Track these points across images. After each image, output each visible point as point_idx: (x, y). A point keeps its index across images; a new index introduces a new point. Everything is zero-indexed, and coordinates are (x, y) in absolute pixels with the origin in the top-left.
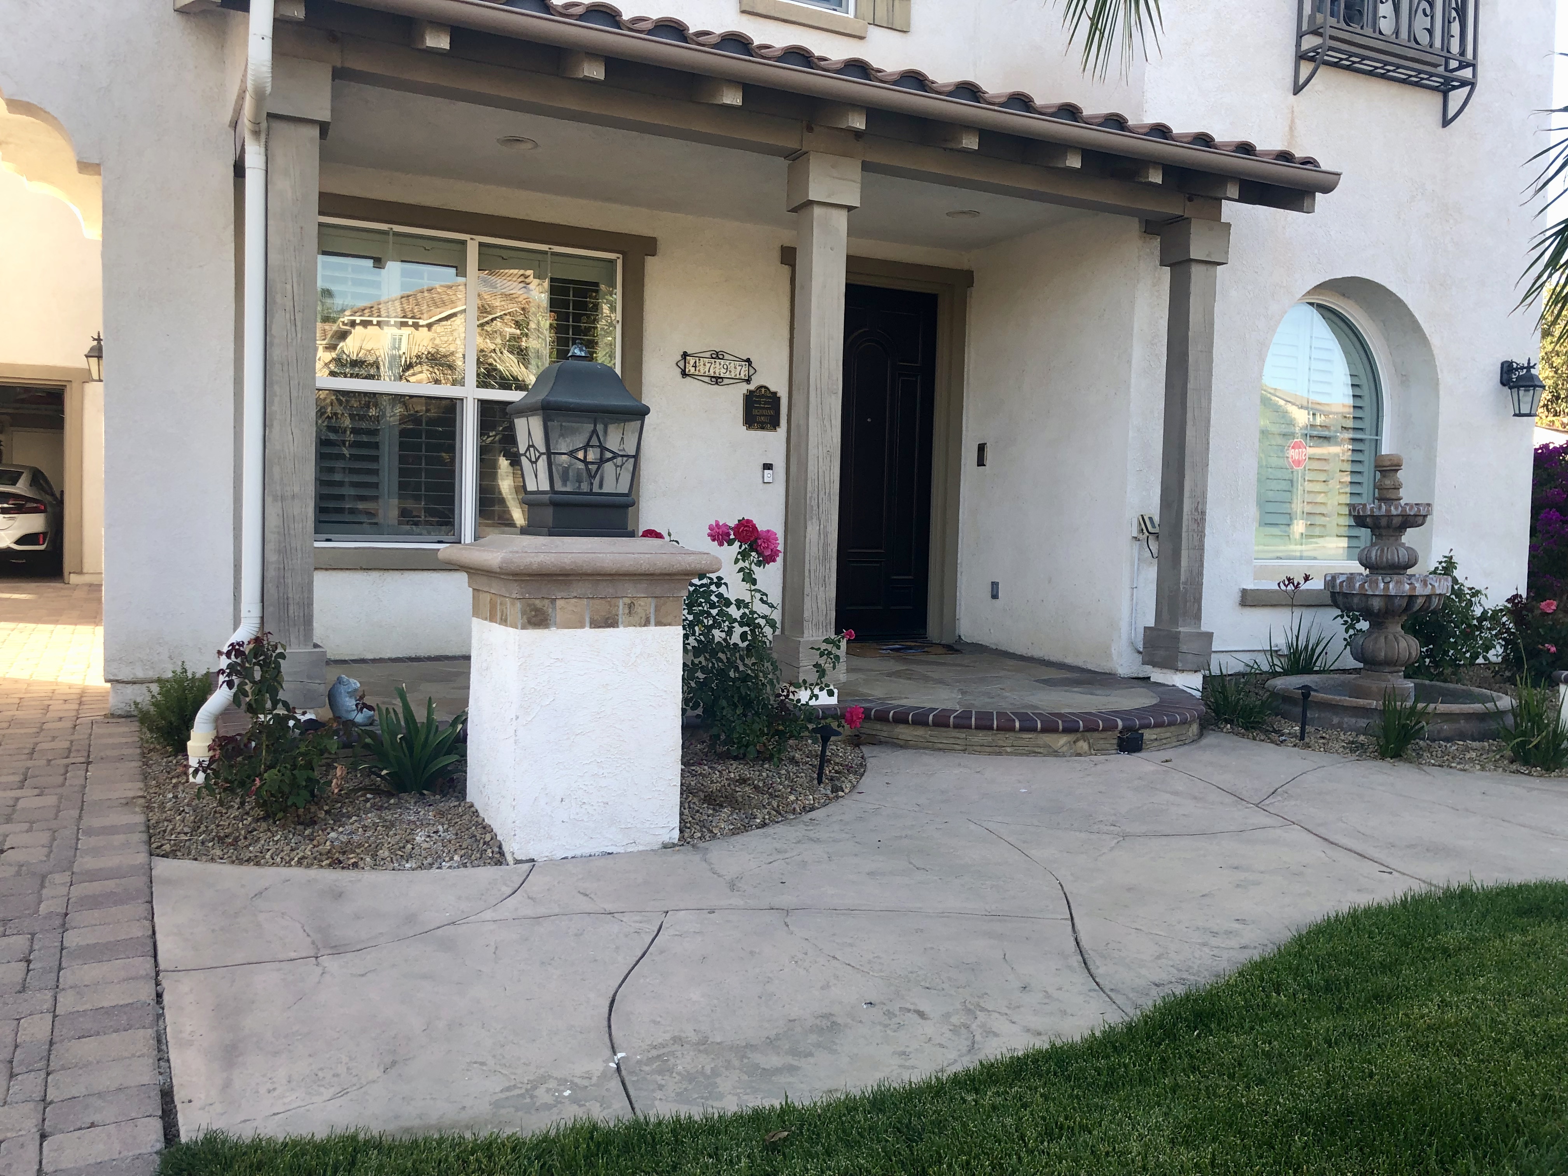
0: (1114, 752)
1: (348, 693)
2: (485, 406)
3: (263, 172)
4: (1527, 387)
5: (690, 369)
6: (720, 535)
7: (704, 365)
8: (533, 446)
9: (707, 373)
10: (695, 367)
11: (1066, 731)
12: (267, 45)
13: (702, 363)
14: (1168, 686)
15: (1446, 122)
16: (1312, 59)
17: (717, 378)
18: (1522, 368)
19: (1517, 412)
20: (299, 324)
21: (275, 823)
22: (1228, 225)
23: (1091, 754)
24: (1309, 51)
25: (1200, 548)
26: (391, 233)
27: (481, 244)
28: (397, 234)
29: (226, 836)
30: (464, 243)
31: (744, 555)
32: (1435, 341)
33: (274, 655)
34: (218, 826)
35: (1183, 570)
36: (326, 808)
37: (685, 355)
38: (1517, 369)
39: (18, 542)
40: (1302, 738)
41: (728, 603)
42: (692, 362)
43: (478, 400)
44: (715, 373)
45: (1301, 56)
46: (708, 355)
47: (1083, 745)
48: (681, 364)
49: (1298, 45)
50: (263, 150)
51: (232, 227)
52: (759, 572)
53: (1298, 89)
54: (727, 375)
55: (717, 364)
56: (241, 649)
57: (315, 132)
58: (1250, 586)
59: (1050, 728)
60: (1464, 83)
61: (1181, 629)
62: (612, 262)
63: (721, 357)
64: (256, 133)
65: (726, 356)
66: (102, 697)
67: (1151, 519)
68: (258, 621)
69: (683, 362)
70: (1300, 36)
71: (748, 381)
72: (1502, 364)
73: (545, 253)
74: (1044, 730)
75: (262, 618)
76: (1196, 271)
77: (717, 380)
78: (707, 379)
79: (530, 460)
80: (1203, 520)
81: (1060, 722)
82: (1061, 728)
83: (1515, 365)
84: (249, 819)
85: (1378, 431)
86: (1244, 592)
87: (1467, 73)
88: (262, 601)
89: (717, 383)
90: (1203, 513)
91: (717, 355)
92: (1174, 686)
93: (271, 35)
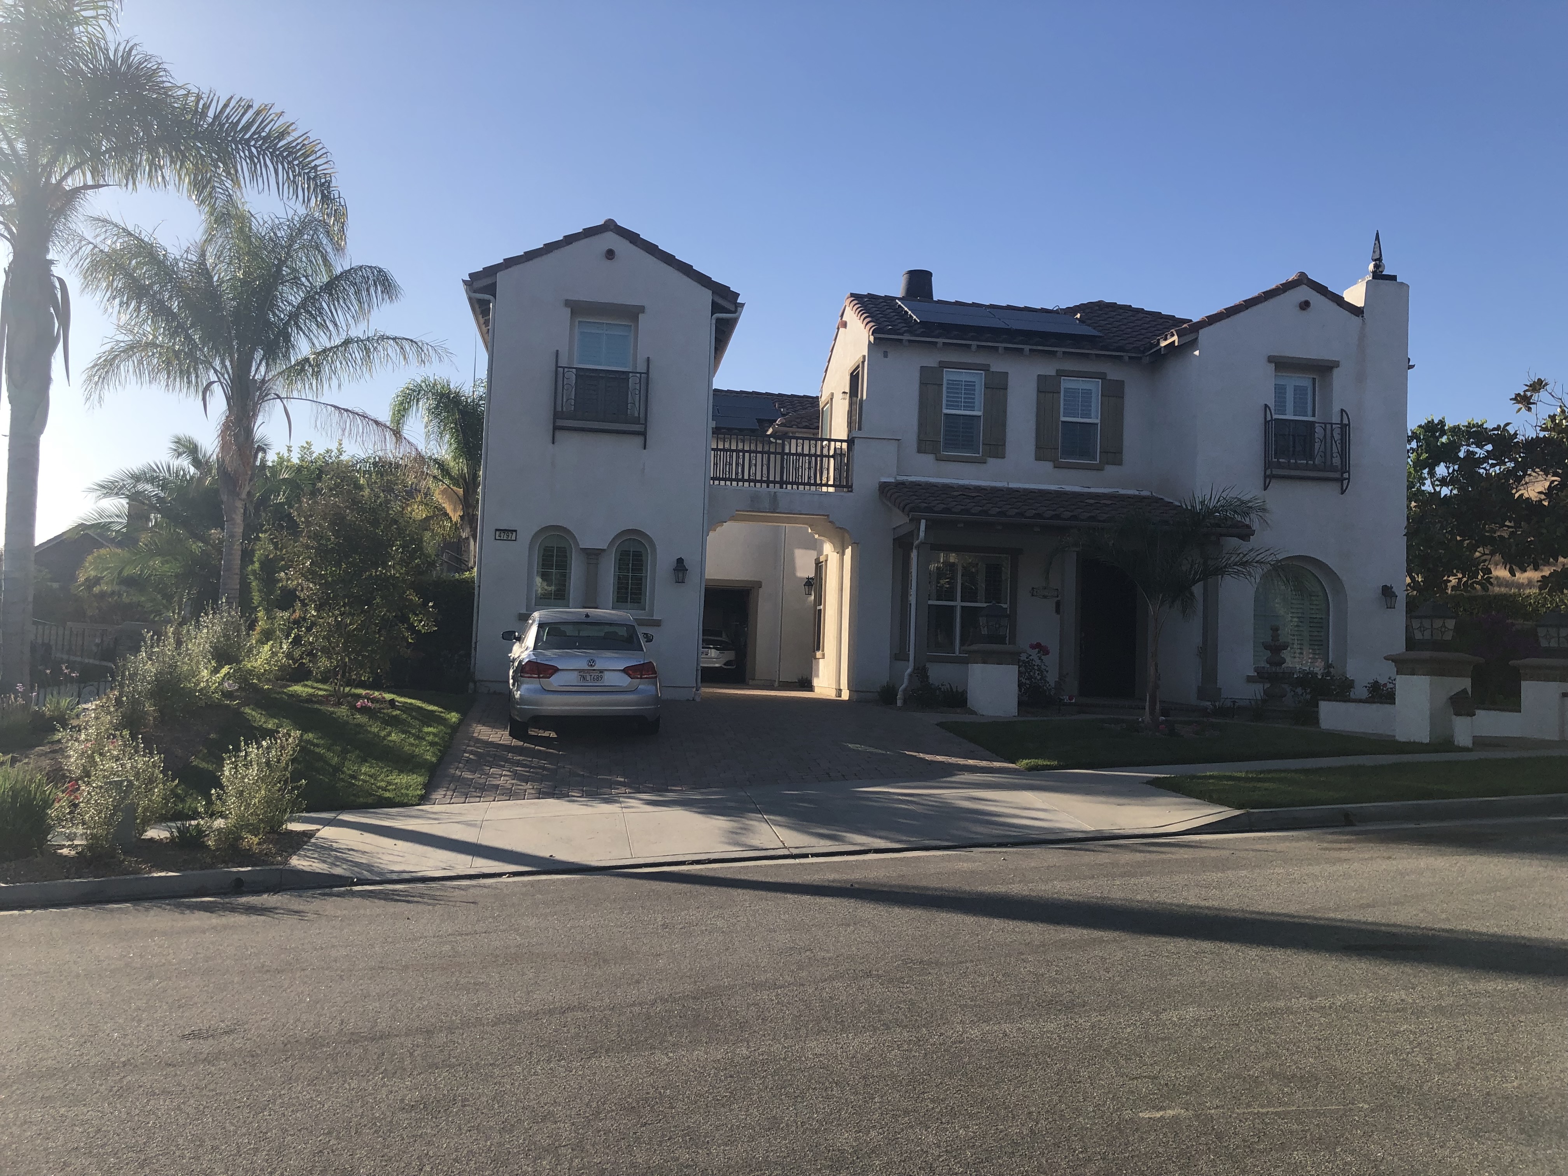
2: (964, 608)
4: (1390, 596)
5: (1035, 593)
6: (1033, 647)
7: (1041, 592)
9: (1042, 595)
10: (1037, 593)
13: (1039, 591)
15: (1343, 492)
16: (1271, 477)
19: (1388, 606)
24: (1270, 474)
25: (1215, 657)
31: (1039, 652)
35: (1210, 666)
37: (1033, 588)
38: (1388, 589)
39: (725, 665)
41: (1034, 665)
42: (1035, 591)
43: (962, 606)
44: (1044, 594)
45: (1266, 477)
46: (1042, 588)
48: (1031, 592)
49: (1265, 473)
50: (917, 551)
52: (1043, 657)
53: (1265, 488)
54: (1050, 595)
55: (1045, 591)
58: (1252, 674)
60: (1345, 479)
61: (1210, 687)
62: (1007, 558)
63: (1047, 589)
64: (916, 548)
70: (1266, 469)
71: (1057, 597)
72: (1383, 585)
77: (1045, 597)
78: (1041, 597)
80: (1219, 649)
83: (1388, 587)
86: (1249, 676)
87: (1347, 475)
90: (1216, 645)
91: (1045, 588)
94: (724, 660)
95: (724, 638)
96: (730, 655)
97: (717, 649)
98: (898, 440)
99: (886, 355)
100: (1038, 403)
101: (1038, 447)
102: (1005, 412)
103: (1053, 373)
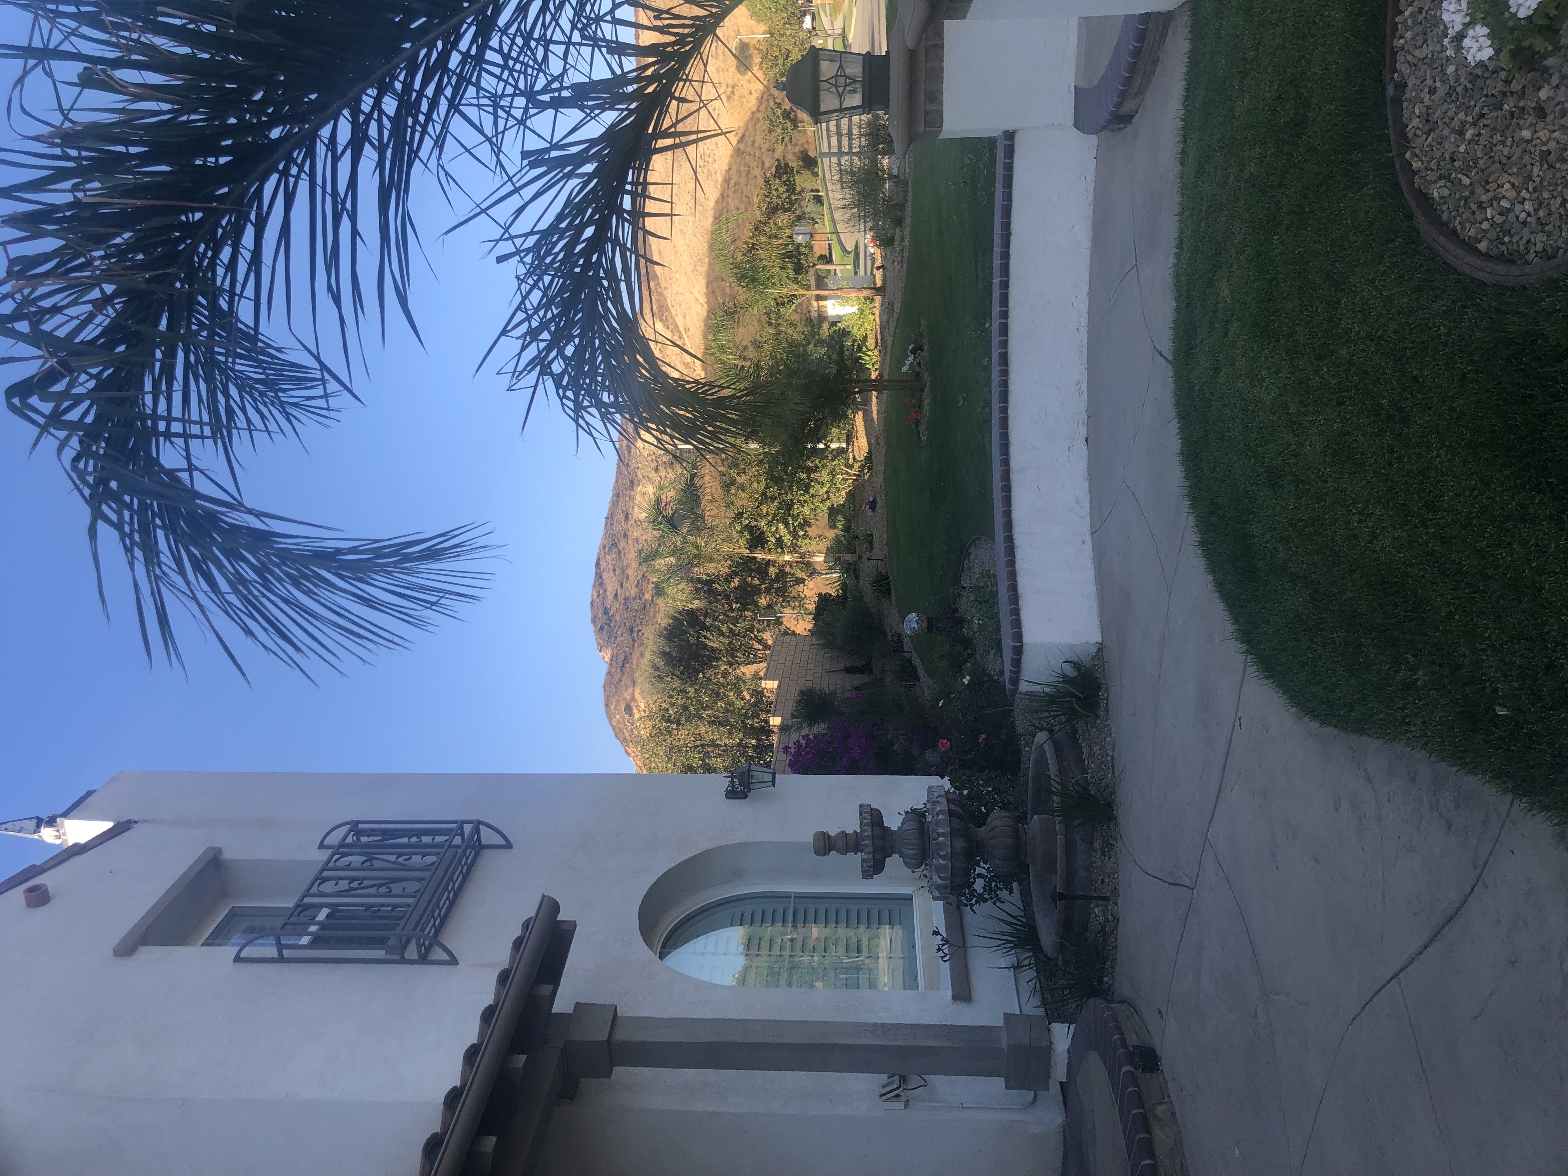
0: (1161, 1077)
4: (750, 777)
11: (1147, 1128)
14: (1069, 1059)
15: (508, 845)
16: (428, 950)
18: (732, 782)
19: (771, 784)
22: (577, 1005)
23: (1170, 1101)
24: (419, 952)
25: (914, 1028)
32: (704, 846)
35: (938, 1044)
38: (733, 787)
40: (1107, 899)
45: (424, 959)
47: (1161, 1110)
49: (412, 962)
53: (453, 961)
58: (949, 994)
59: (1149, 1148)
60: (477, 831)
61: (1004, 1045)
67: (883, 1087)
70: (404, 961)
72: (728, 798)
74: (1152, 1155)
76: (620, 1035)
80: (883, 1025)
81: (1138, 1136)
82: (1144, 1135)
83: (730, 788)
85: (786, 896)
86: (955, 998)
87: (468, 828)
90: (876, 1025)
92: (1068, 1052)
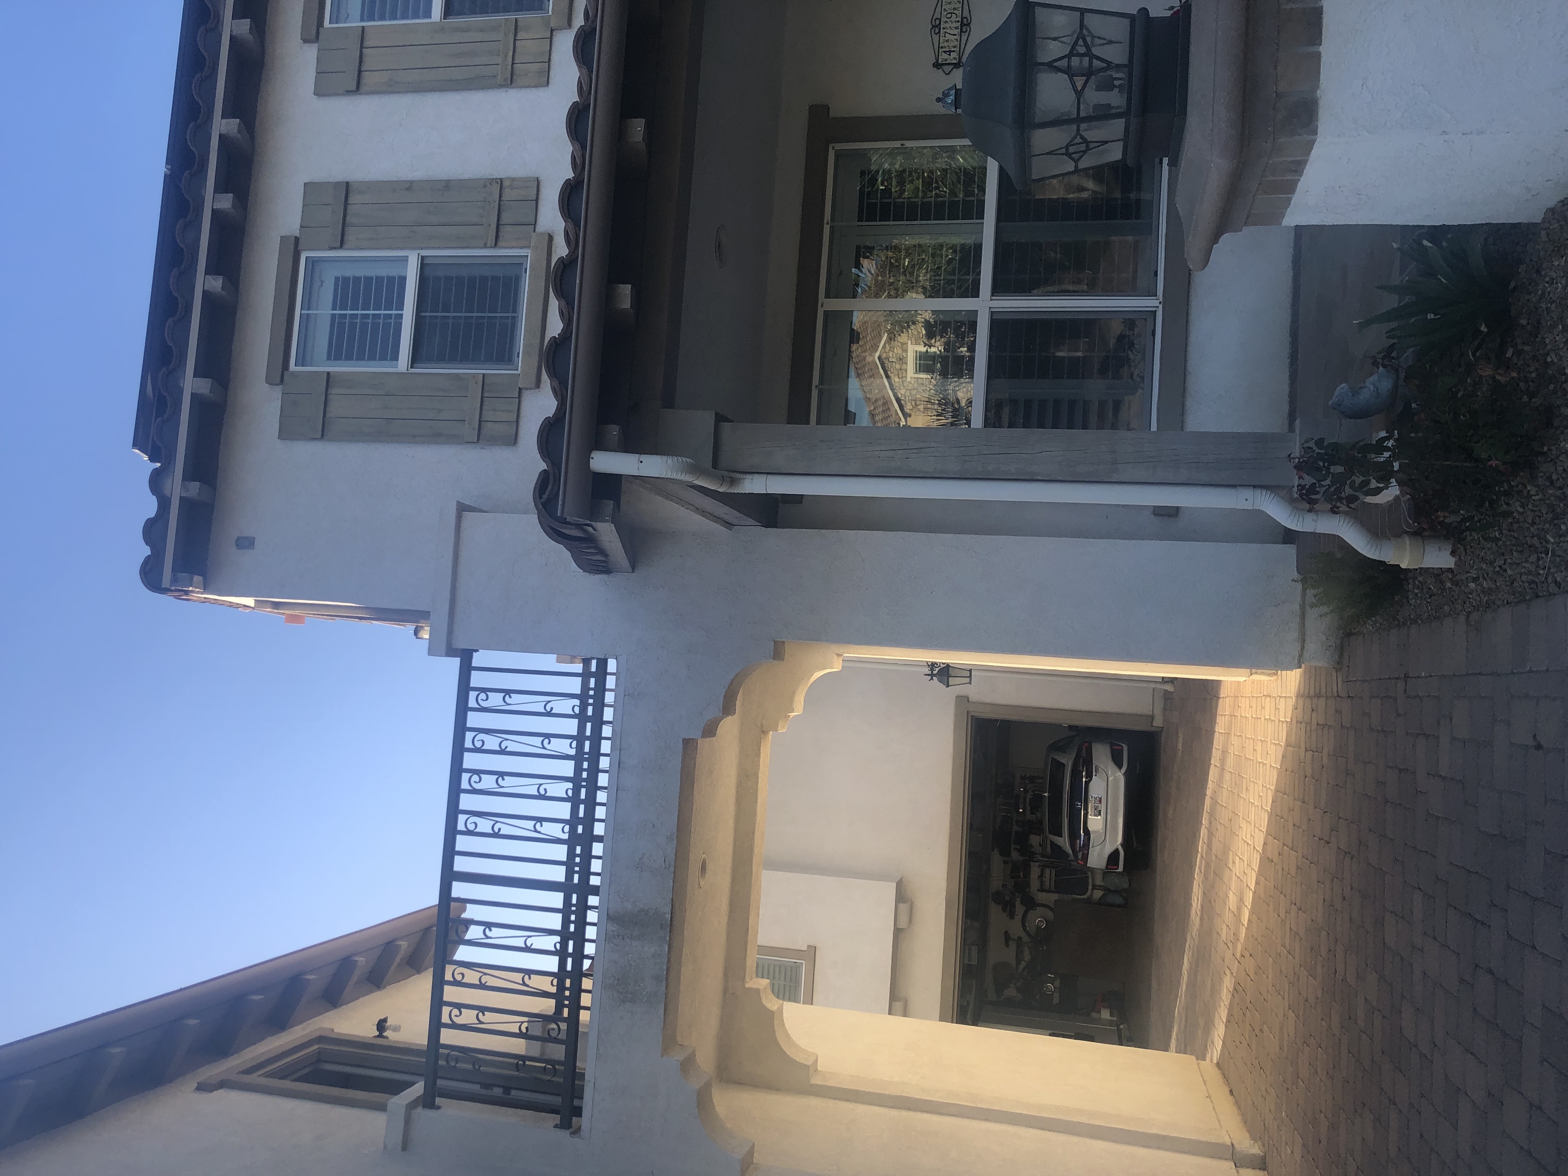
1: (1353, 395)
2: (998, 289)
3: (770, 477)
7: (947, 41)
8: (1067, 147)
9: (957, 37)
10: (950, 51)
12: (647, 459)
13: (946, 44)
17: (962, 25)
20: (921, 445)
21: (1544, 453)
26: (821, 387)
27: (826, 297)
28: (821, 382)
29: (1553, 511)
30: (826, 314)
33: (1317, 451)
34: (1533, 523)
36: (1525, 399)
37: (937, 65)
42: (945, 56)
43: (992, 295)
44: (956, 28)
46: (936, 38)
48: (947, 69)
50: (748, 477)
51: (823, 531)
54: (959, 13)
55: (947, 25)
56: (1307, 487)
57: (726, 426)
62: (838, 155)
63: (938, 22)
64: (733, 482)
65: (937, 15)
66: (1312, 676)
68: (1258, 492)
69: (945, 67)
73: (832, 228)
75: (1254, 487)
78: (964, 38)
79: (1084, 152)
84: (1529, 488)
88: (1234, 486)
89: (968, 25)
91: (936, 27)
93: (638, 455)
94: (1111, 767)
95: (1068, 761)
96: (1101, 755)
97: (1090, 776)
98: (462, 509)
99: (246, 543)
100: (391, 88)
101: (511, 81)
102: (410, 186)
103: (311, 52)
